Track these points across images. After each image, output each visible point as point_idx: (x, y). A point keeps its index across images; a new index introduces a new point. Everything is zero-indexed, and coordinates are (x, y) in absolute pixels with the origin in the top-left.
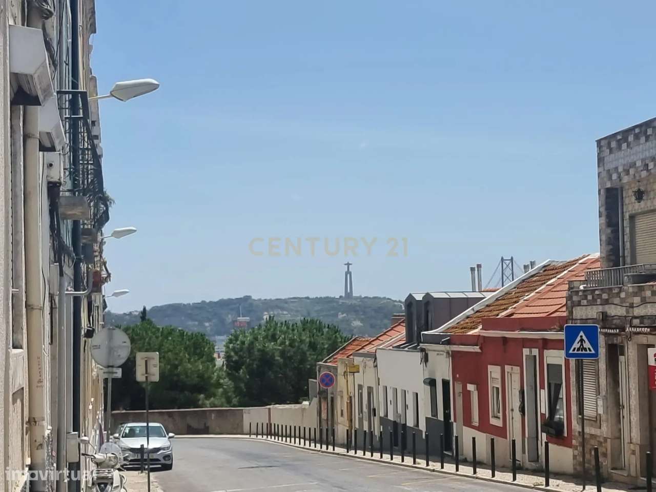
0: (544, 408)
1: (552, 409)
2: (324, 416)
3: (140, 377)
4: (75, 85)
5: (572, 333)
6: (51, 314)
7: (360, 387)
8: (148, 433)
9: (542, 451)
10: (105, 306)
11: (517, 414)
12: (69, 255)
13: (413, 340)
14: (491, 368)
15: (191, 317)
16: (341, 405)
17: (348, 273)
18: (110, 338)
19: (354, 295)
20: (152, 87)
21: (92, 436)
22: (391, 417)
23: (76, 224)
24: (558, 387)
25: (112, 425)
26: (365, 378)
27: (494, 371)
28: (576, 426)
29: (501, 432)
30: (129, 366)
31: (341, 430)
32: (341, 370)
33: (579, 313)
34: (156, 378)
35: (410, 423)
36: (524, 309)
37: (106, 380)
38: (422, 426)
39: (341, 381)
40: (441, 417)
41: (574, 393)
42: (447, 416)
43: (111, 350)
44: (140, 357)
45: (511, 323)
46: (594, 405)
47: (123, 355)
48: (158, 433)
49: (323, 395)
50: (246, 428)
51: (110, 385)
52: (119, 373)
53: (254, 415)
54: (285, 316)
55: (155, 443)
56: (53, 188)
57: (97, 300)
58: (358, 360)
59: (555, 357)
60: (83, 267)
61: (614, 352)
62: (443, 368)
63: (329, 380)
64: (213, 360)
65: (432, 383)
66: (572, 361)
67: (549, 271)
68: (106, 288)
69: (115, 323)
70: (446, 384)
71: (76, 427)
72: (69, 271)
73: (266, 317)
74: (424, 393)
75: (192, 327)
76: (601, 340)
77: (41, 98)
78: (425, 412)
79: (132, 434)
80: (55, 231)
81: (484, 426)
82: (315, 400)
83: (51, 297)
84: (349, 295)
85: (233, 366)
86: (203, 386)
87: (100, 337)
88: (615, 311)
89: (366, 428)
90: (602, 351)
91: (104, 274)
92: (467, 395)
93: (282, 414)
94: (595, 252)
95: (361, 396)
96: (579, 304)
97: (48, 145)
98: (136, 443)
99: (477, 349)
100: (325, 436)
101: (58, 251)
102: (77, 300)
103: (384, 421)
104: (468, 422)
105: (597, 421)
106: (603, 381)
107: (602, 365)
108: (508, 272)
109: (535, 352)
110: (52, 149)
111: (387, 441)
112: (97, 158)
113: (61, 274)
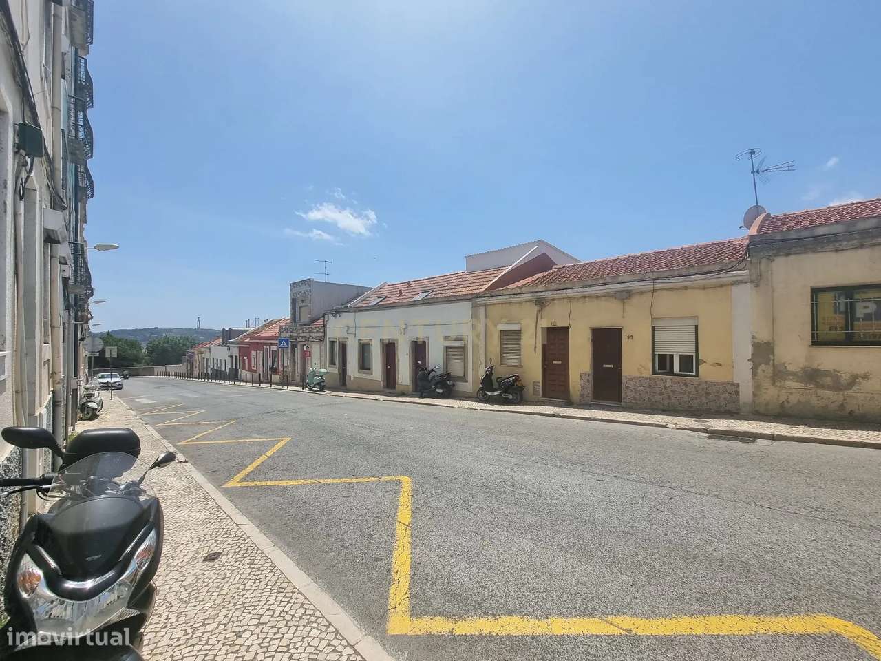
0: (270, 364)
1: (273, 365)
2: (189, 368)
3: (107, 355)
4: (76, 240)
5: (280, 341)
6: (64, 331)
7: (204, 359)
8: (111, 376)
9: (269, 377)
10: (89, 329)
11: (261, 366)
12: (73, 308)
13: (225, 343)
14: (252, 352)
15: (130, 334)
16: (196, 364)
17: (199, 320)
18: (93, 341)
19: (201, 328)
20: (116, 247)
21: (83, 378)
22: (215, 368)
23: (76, 296)
24: (275, 357)
25: (92, 373)
26: (206, 355)
27: (254, 353)
28: (281, 369)
29: (256, 371)
30: (102, 352)
31: (196, 373)
32: (196, 353)
33: (283, 335)
34: (116, 356)
35: (223, 369)
36: (265, 334)
37: (90, 358)
38: (227, 371)
39: (196, 357)
40: (234, 367)
41: (280, 359)
42: (236, 367)
43: (93, 346)
44: (108, 349)
45: (260, 338)
46: (287, 362)
47: (100, 347)
48: (116, 376)
49: (188, 361)
50: (156, 373)
51: (93, 359)
52: (98, 354)
53: (158, 369)
54: (173, 335)
55: (114, 380)
56: (65, 280)
57: (85, 327)
58: (203, 350)
59: (275, 348)
60: (79, 313)
61: (293, 347)
62: (235, 352)
63: (191, 356)
64: (141, 350)
65: (231, 357)
66: (280, 350)
67: (272, 322)
68: (91, 323)
69: (93, 336)
70: (236, 357)
71: (76, 375)
72: (72, 314)
73: (164, 335)
74: (228, 360)
75: (131, 338)
76: (290, 343)
77: (61, 241)
78: (228, 366)
79: (103, 377)
80: (66, 298)
81: (250, 370)
82: (185, 363)
83: (64, 324)
84: (199, 328)
85: (150, 352)
86: (136, 359)
87: (87, 341)
88: (293, 335)
89: (206, 371)
90: (290, 346)
91: (90, 317)
92: (244, 360)
93: (171, 368)
94: (288, 317)
95: (204, 361)
96: (283, 332)
97: (63, 262)
98: (105, 380)
99: (248, 346)
100: (189, 375)
101: (67, 307)
102: (76, 326)
103: (213, 369)
104: (244, 369)
105: (287, 367)
106: (290, 355)
107: (290, 351)
108: (257, 322)
109: (268, 347)
110: (66, 264)
111: (214, 376)
112: (87, 271)
113: (70, 315)
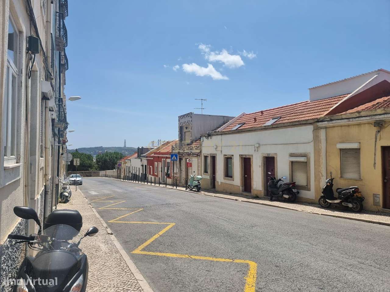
0: (166, 171)
1: (168, 171)
2: (118, 173)
3: (75, 164)
4: (60, 96)
5: (172, 156)
6: (52, 149)
7: (127, 166)
8: (76, 177)
9: (165, 180)
10: (67, 148)
11: (160, 172)
12: (57, 136)
13: (139, 157)
14: (155, 162)
15: (88, 150)
16: (122, 170)
17: (125, 142)
18: (67, 155)
19: (126, 147)
20: (79, 98)
21: (62, 177)
22: (133, 173)
23: (59, 129)
24: (169, 167)
25: (68, 175)
26: (128, 165)
27: (156, 163)
28: (172, 175)
29: (157, 176)
30: (72, 162)
31: (122, 176)
32: (123, 163)
33: (174, 151)
34: (79, 164)
35: (138, 174)
36: (162, 151)
37: (66, 165)
38: (140, 175)
39: (123, 165)
40: (144, 173)
41: (172, 168)
42: (146, 173)
43: (67, 158)
44: (75, 160)
45: (160, 153)
46: (176, 170)
47: (71, 159)
48: (79, 177)
49: (118, 168)
50: (100, 175)
51: (67, 166)
52: (69, 163)
53: (102, 173)
54: (111, 151)
55: (78, 179)
56: (53, 120)
57: (64, 146)
58: (126, 161)
59: (169, 160)
60: (61, 139)
61: (181, 159)
62: (145, 162)
63: (120, 165)
64: (93, 160)
65: (143, 166)
66: (172, 161)
67: (168, 143)
68: (67, 144)
69: (69, 152)
70: (146, 166)
71: (58, 176)
72: (57, 140)
73: (106, 151)
74: (141, 168)
75: (88, 153)
76: (178, 157)
77: (50, 98)
78: (141, 172)
79: (72, 177)
80: (53, 130)
81: (153, 175)
82: (117, 169)
83: (52, 146)
84: (125, 147)
85: (98, 162)
86: (90, 166)
87: (65, 155)
88: (181, 151)
89: (128, 175)
90: (178, 159)
91: (66, 141)
92: (150, 168)
93: (109, 172)
94: (177, 139)
95: (127, 168)
96: (174, 150)
97: (52, 110)
98: (73, 179)
99: (152, 159)
100: (119, 177)
101: (54, 135)
102: (59, 147)
103: (132, 174)
104: (150, 174)
105: (176, 173)
106: (178, 165)
107: (178, 162)
108: (159, 143)
109: (165, 159)
110: (53, 111)
111: (132, 178)
112: (65, 114)
113: (55, 140)
